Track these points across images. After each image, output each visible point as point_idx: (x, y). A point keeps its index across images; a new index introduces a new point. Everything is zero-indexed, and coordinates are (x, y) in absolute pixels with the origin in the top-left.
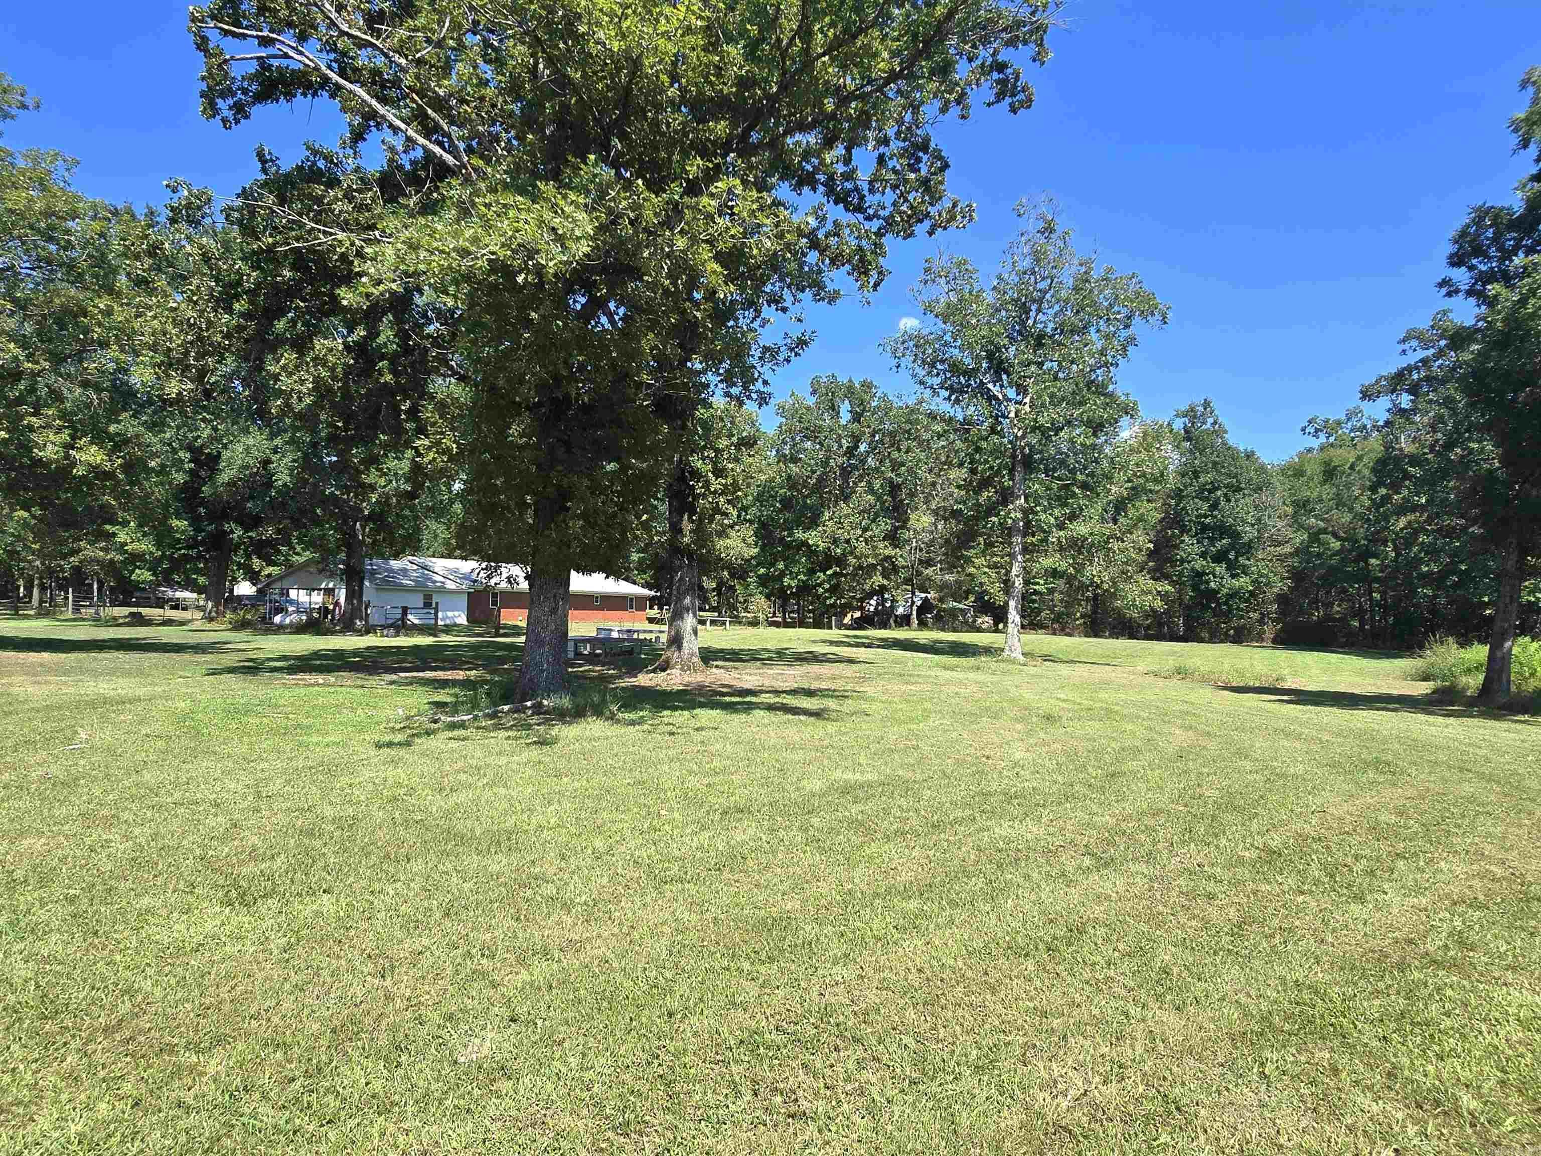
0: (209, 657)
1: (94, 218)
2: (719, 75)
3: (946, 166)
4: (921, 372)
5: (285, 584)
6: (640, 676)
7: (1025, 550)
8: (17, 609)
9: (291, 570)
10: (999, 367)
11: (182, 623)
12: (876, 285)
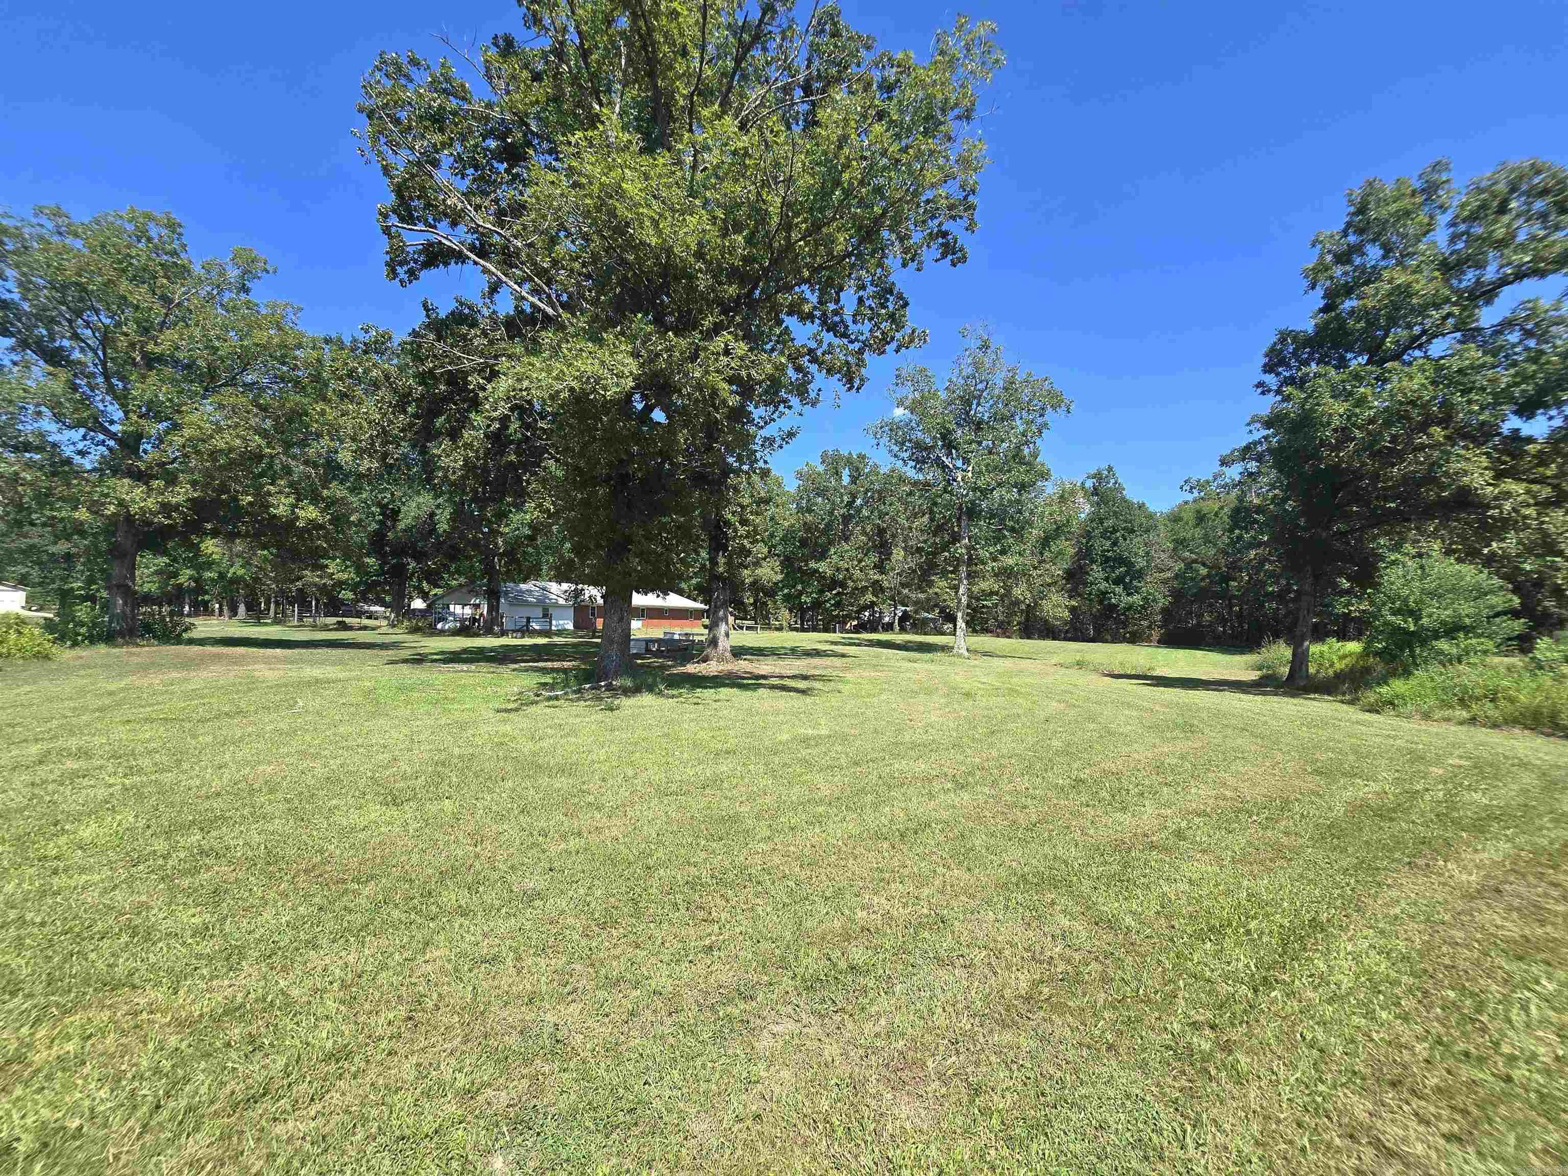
0: (390, 652)
1: (313, 348)
2: (730, 254)
3: (906, 304)
4: (896, 449)
5: (446, 601)
6: (688, 666)
7: (969, 576)
8: (259, 619)
9: (450, 590)
10: (950, 445)
11: (373, 629)
12: (858, 389)
